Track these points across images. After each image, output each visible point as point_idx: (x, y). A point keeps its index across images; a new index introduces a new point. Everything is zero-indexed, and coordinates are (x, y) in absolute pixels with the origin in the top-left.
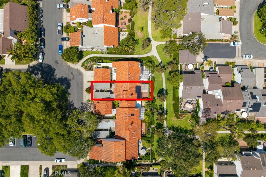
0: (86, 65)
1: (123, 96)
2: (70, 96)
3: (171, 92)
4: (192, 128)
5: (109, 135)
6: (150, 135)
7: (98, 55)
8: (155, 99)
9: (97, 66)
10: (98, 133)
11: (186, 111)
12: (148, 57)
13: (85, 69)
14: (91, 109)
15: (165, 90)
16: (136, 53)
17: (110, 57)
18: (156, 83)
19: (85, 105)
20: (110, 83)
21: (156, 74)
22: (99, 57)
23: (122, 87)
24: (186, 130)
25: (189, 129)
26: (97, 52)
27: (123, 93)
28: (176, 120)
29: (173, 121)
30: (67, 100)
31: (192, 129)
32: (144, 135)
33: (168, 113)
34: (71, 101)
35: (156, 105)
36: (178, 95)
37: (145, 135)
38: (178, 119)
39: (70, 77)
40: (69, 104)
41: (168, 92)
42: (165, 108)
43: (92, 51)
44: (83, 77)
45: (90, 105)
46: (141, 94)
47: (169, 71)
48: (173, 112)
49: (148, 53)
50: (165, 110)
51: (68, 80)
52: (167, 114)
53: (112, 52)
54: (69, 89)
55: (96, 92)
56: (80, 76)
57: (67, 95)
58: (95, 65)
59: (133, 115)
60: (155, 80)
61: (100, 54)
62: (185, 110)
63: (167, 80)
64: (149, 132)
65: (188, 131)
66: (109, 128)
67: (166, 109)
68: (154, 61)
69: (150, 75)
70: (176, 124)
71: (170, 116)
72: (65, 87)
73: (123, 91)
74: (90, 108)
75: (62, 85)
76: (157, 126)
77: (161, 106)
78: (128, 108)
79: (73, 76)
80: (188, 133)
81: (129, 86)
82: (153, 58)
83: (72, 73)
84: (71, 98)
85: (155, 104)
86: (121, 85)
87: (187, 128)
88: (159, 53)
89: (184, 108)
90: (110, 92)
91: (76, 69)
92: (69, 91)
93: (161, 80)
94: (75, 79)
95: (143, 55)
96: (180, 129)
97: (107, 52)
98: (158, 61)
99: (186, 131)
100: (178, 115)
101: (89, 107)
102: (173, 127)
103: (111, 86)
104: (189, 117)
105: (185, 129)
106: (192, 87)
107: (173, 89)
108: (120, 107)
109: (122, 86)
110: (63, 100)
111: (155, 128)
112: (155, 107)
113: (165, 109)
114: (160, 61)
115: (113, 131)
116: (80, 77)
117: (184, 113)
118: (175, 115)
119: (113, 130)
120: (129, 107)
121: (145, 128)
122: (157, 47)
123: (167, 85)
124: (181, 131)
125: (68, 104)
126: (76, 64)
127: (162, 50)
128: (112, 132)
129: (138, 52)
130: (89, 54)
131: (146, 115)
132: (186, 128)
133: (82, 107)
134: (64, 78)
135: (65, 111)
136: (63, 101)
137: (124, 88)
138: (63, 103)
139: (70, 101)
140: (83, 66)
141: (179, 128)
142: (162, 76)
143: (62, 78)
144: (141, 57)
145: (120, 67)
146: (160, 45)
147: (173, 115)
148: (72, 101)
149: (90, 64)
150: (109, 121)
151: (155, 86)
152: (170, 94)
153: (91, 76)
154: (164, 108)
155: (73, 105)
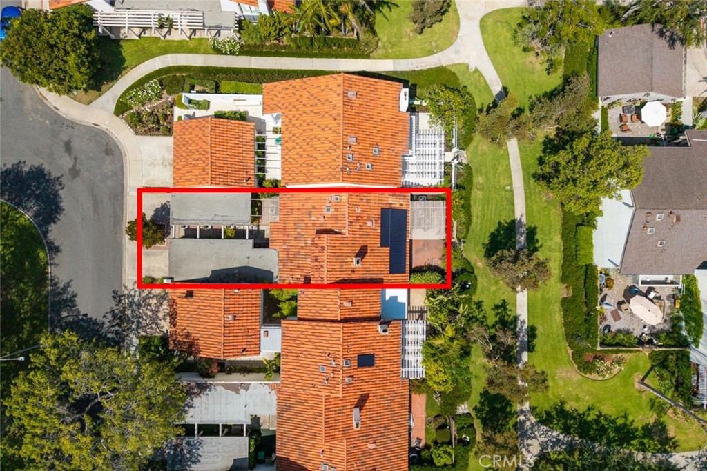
0: (136, 108)
1: (316, 260)
2: (58, 259)
3: (552, 239)
4: (655, 416)
5: (245, 455)
6: (449, 454)
7: (197, 60)
8: (476, 273)
9: (190, 112)
10: (188, 443)
11: (628, 333)
12: (441, 71)
13: (134, 127)
14: (162, 323)
15: (523, 230)
16: (380, 52)
17: (255, 69)
18: (477, 195)
19: (131, 304)
20: (255, 195)
21: (479, 153)
22: (201, 67)
23: (310, 214)
24: (625, 425)
25: (638, 424)
26: (192, 45)
27: (316, 245)
28: (576, 377)
29: (561, 383)
30: (41, 277)
31: (652, 421)
32: (419, 452)
33: (535, 342)
34: (61, 285)
35: (479, 305)
36: (590, 255)
37: (425, 453)
38: (588, 375)
39: (57, 166)
40: (51, 299)
41: (537, 241)
42: (521, 318)
43: (168, 37)
44: (122, 167)
45: (153, 301)
46: (408, 252)
47: (541, 140)
48: (562, 338)
49: (440, 49)
50: (521, 329)
51: (49, 179)
52: (530, 349)
53: (263, 46)
54: (52, 227)
55: (183, 237)
56: (109, 158)
57: (42, 255)
58: (182, 106)
59: (366, 360)
60: (474, 183)
61: (206, 52)
62: (619, 331)
63: (532, 180)
64: (447, 440)
65: (636, 430)
66: (246, 421)
67: (526, 326)
68: (470, 89)
69: (449, 157)
70: (578, 399)
71: (545, 356)
72: (36, 216)
73: (319, 232)
74: (155, 320)
75: (19, 204)
76: (482, 404)
77: (505, 309)
78: (341, 325)
79: (76, 159)
80: (634, 442)
81: (346, 210)
82: (463, 74)
83: (68, 147)
84: (61, 271)
85: (476, 298)
86: (308, 206)
87: (630, 418)
88: (493, 51)
89: (615, 320)
90: (251, 242)
91: (86, 127)
92: (51, 236)
93: (503, 181)
94: (84, 174)
95: (414, 60)
96: (597, 421)
97: (242, 46)
98: (487, 87)
99: (625, 434)
100: (588, 356)
101: (150, 313)
102: (562, 412)
103: (256, 209)
104: (641, 364)
105: (620, 422)
106: (680, 212)
107: (563, 225)
108: (300, 319)
109: (314, 207)
110: (20, 280)
111: (473, 414)
112: (476, 313)
113: (523, 322)
114: (496, 89)
115: (270, 434)
116: (108, 166)
117: (618, 344)
118: (570, 352)
119: (267, 426)
120: (345, 321)
121: (424, 416)
122: (482, 20)
123: (535, 207)
124: (603, 431)
125: (46, 296)
126: (90, 102)
127: (509, 35)
128: (263, 434)
129: (393, 45)
130: (153, 56)
131: (433, 355)
132: (625, 417)
133: (115, 316)
134: (26, 169)
135: (31, 334)
136: (22, 285)
137: (321, 219)
138: (23, 294)
139: (56, 284)
140: (122, 113)
141: (591, 417)
142: (508, 165)
143: (21, 172)
144: (407, 69)
145: (302, 109)
146: (497, 11)
147: (560, 356)
148: (68, 285)
149: (155, 103)
150: (247, 388)
151: (476, 210)
152: (551, 250)
153: (164, 159)
154: (516, 318)
155: (70, 302)
